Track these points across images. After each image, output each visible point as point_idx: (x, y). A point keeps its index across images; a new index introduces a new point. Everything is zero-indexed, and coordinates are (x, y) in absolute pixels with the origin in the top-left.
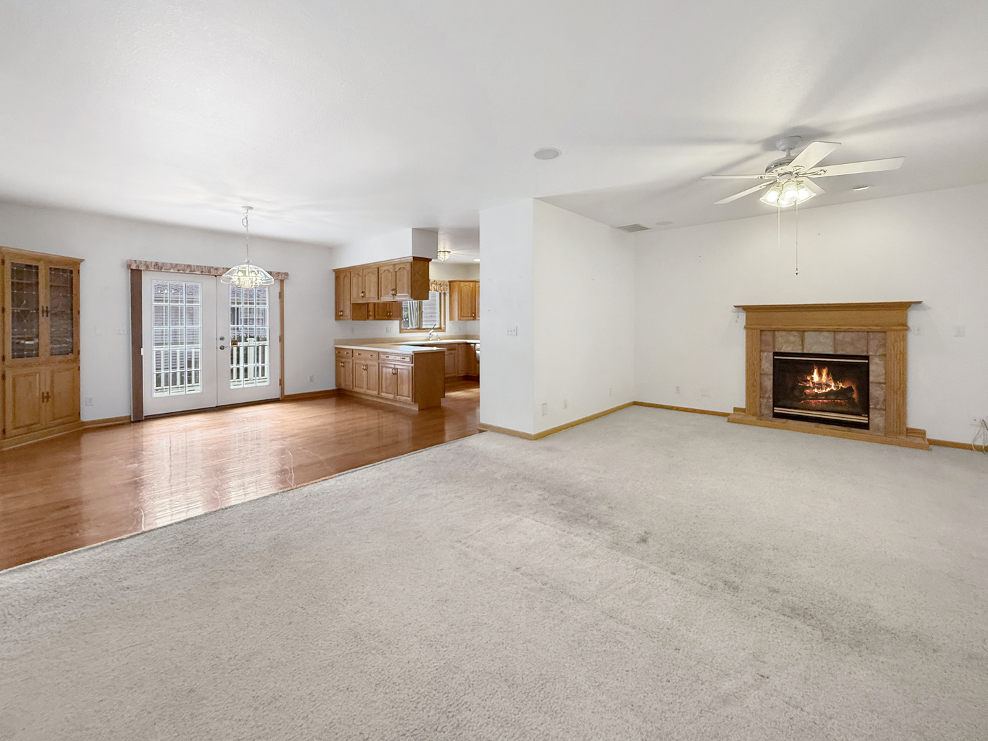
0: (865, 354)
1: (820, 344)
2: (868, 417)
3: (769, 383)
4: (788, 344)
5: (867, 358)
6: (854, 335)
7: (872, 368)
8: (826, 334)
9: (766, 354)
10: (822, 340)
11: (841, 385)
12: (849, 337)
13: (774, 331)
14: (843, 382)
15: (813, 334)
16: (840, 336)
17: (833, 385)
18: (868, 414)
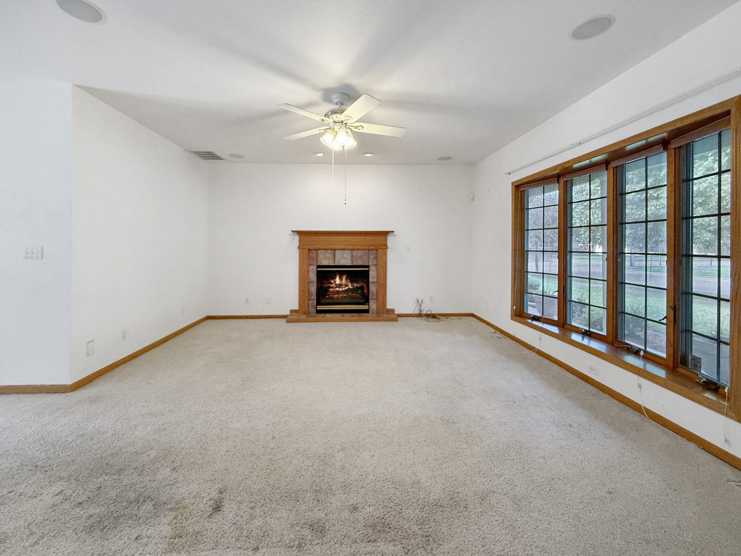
0: (367, 264)
1: (344, 259)
2: (369, 305)
3: (314, 289)
4: (325, 260)
5: (368, 267)
6: (362, 252)
7: (371, 273)
8: (347, 251)
9: (312, 267)
10: (345, 256)
11: (356, 285)
12: (360, 253)
13: (317, 250)
15: (340, 251)
16: (355, 253)
17: (350, 285)
18: (369, 303)
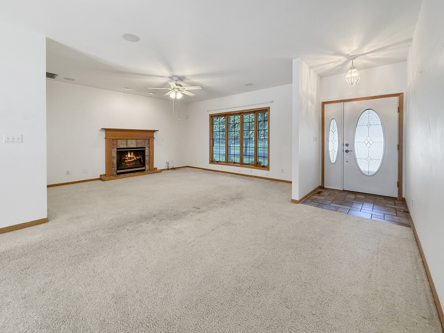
0: (144, 147)
1: (132, 144)
2: (145, 167)
3: (115, 161)
4: (122, 145)
5: (145, 148)
6: (141, 140)
7: (146, 151)
8: (134, 140)
9: (113, 149)
10: (133, 142)
11: (138, 158)
12: (140, 141)
13: (117, 139)
14: (138, 157)
15: (130, 140)
16: (138, 141)
17: (135, 158)
